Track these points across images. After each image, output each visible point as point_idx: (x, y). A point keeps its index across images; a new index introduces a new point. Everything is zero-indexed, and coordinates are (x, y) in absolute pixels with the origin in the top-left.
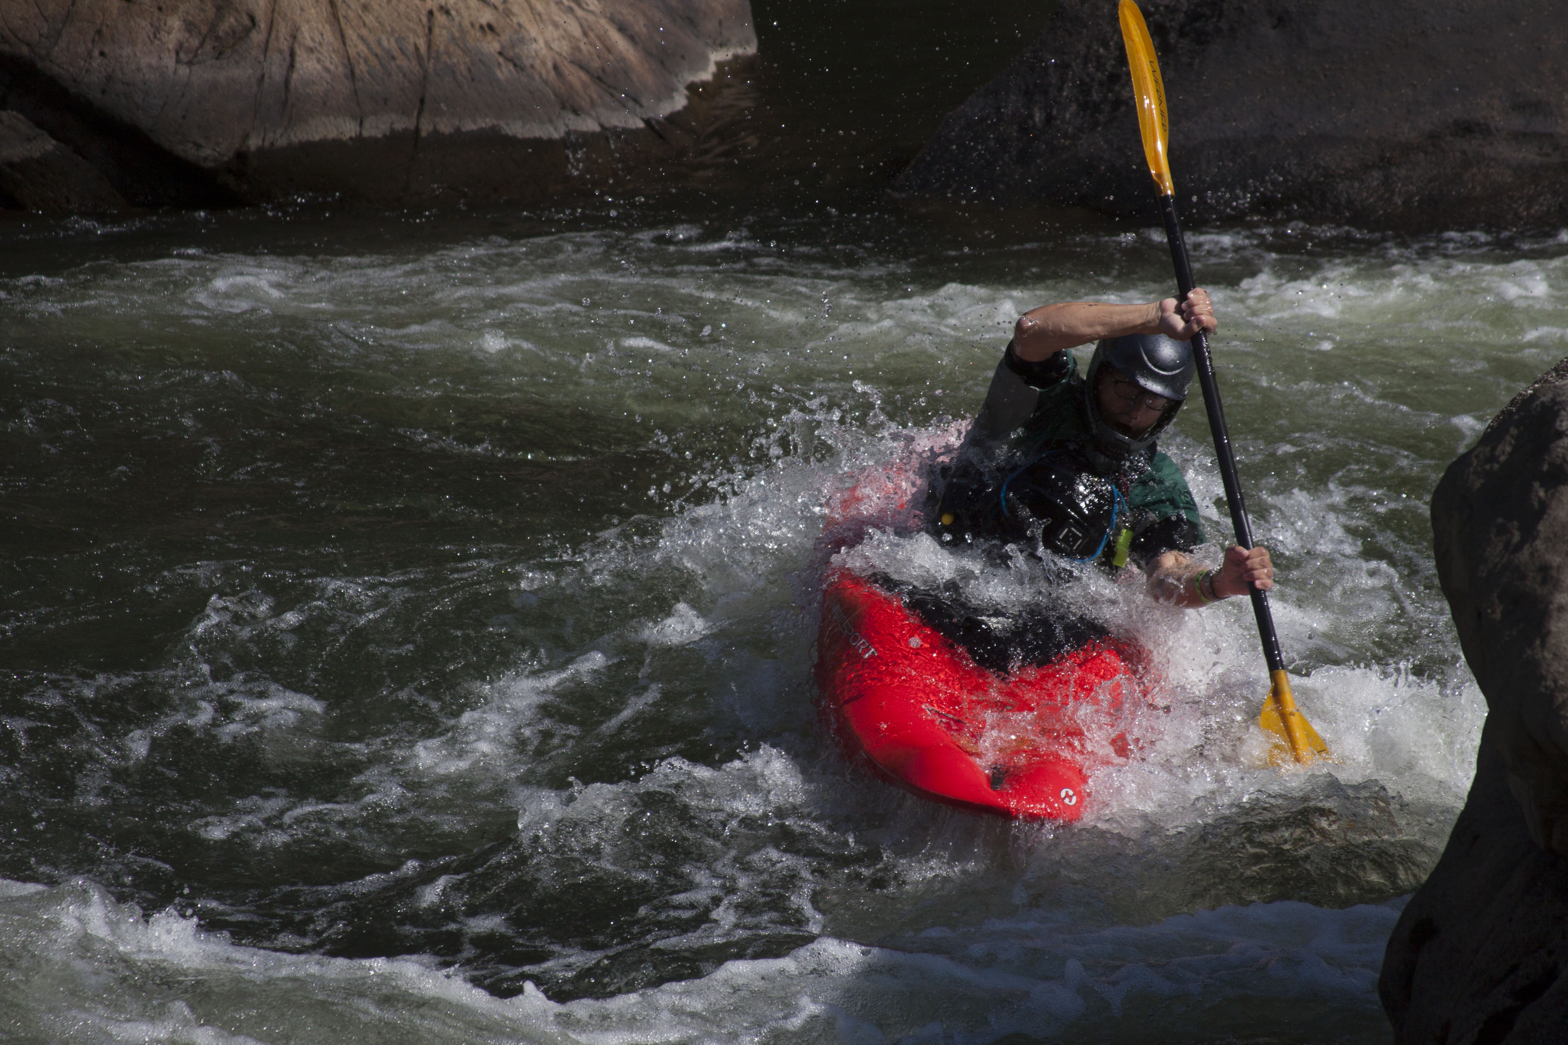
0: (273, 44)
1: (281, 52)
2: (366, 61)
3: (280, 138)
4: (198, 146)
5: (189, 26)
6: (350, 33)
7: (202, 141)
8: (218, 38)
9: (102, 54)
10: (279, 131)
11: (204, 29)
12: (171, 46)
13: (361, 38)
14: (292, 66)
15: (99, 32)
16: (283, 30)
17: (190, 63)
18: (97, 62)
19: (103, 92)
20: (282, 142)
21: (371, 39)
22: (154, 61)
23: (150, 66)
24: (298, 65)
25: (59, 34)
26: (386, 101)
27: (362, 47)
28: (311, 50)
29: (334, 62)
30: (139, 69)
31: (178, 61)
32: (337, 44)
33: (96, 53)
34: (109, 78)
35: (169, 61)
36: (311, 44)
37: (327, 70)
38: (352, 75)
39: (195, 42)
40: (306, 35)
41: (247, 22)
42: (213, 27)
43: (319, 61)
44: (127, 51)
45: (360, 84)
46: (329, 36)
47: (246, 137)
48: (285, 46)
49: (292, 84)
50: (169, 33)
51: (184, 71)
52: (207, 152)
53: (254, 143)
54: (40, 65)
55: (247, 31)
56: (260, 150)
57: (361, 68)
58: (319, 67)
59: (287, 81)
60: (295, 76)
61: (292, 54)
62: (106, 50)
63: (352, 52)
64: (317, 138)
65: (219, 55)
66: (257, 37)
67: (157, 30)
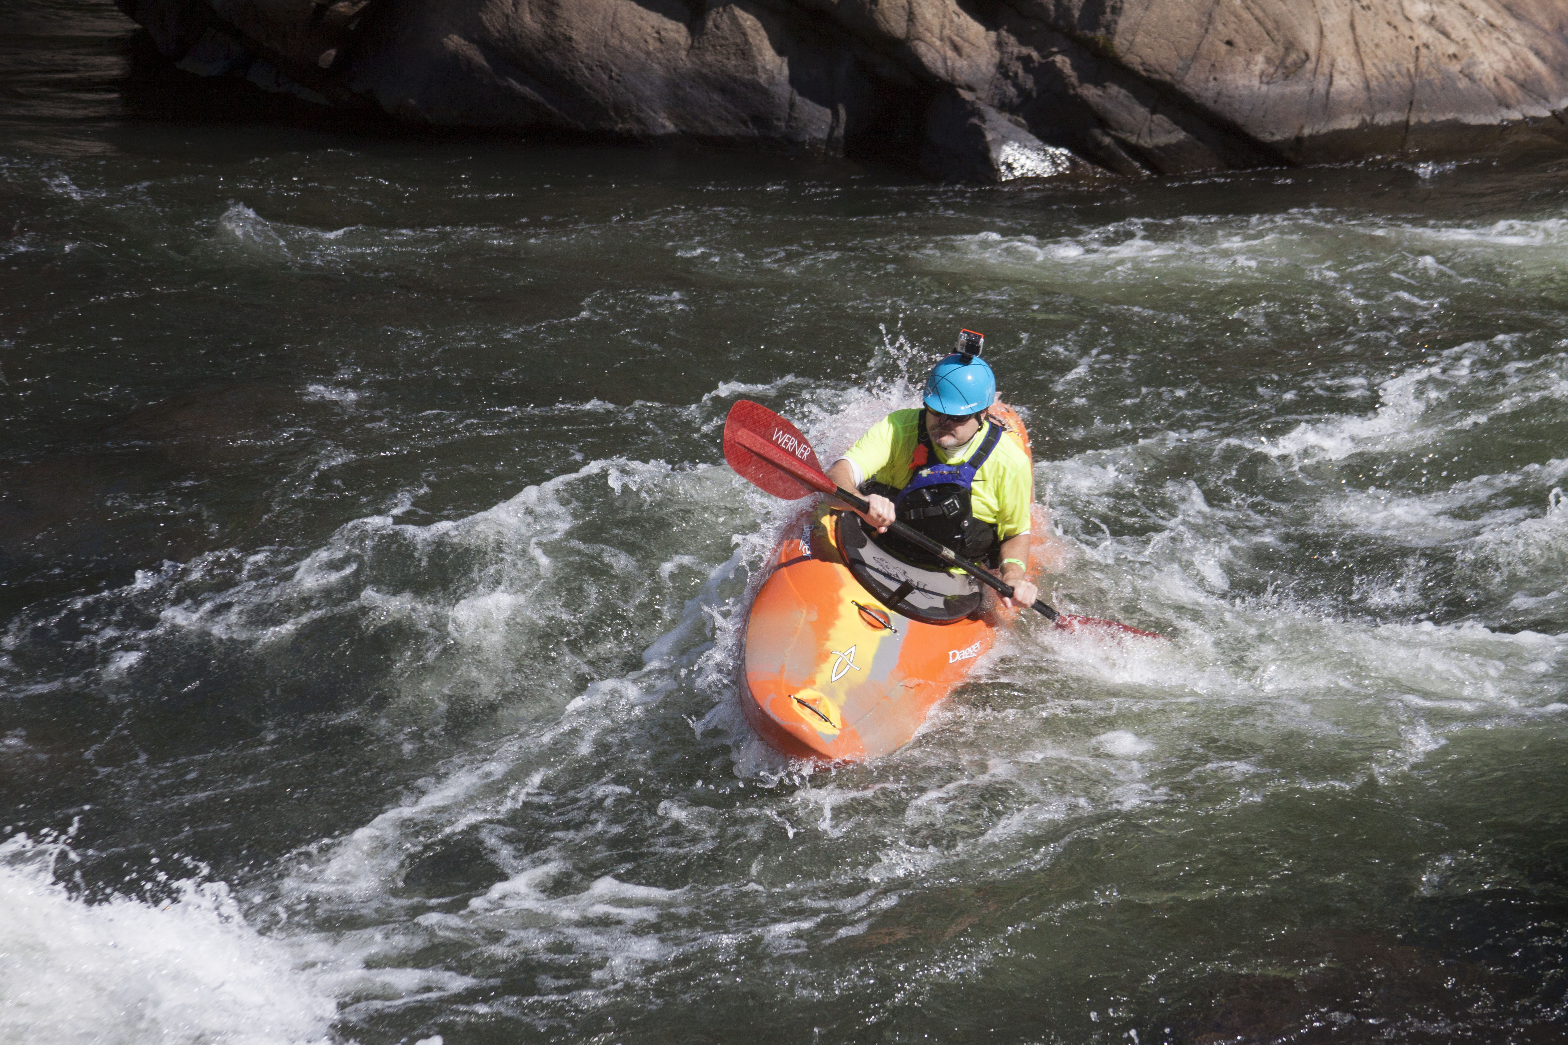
0: (1320, 70)
1: (1324, 75)
2: (1377, 79)
3: (1323, 128)
4: (1273, 134)
5: (1269, 61)
6: (1367, 62)
7: (1274, 131)
8: (1286, 67)
9: (1215, 79)
10: (1323, 124)
11: (1277, 62)
12: (1257, 73)
13: (1374, 64)
14: (1331, 83)
15: (1213, 65)
16: (1326, 61)
17: (1268, 83)
18: (1212, 84)
19: (1215, 102)
20: (1323, 131)
21: (1380, 65)
22: (1246, 82)
23: (1244, 86)
24: (1334, 83)
25: (1189, 67)
26: (1389, 103)
27: (1374, 71)
28: (1343, 73)
29: (1357, 80)
30: (1237, 88)
31: (1261, 82)
32: (1359, 69)
33: (1211, 78)
34: (1219, 93)
35: (1256, 82)
36: (1342, 69)
37: (1353, 85)
38: (1368, 88)
39: (1272, 70)
40: (1340, 64)
41: (1303, 56)
42: (1283, 61)
43: (1348, 79)
44: (1230, 77)
45: (1373, 94)
46: (1354, 65)
47: (1302, 128)
48: (1326, 70)
49: (1331, 95)
50: (1256, 65)
51: (1264, 88)
53: (1307, 132)
54: (1177, 87)
55: (1304, 62)
56: (1311, 136)
57: (1374, 84)
58: (1347, 83)
59: (1328, 93)
60: (1332, 90)
61: (1331, 76)
62: (1218, 76)
63: (1368, 73)
64: (1346, 127)
65: (1286, 77)
66: (1310, 66)
67: (1248, 63)
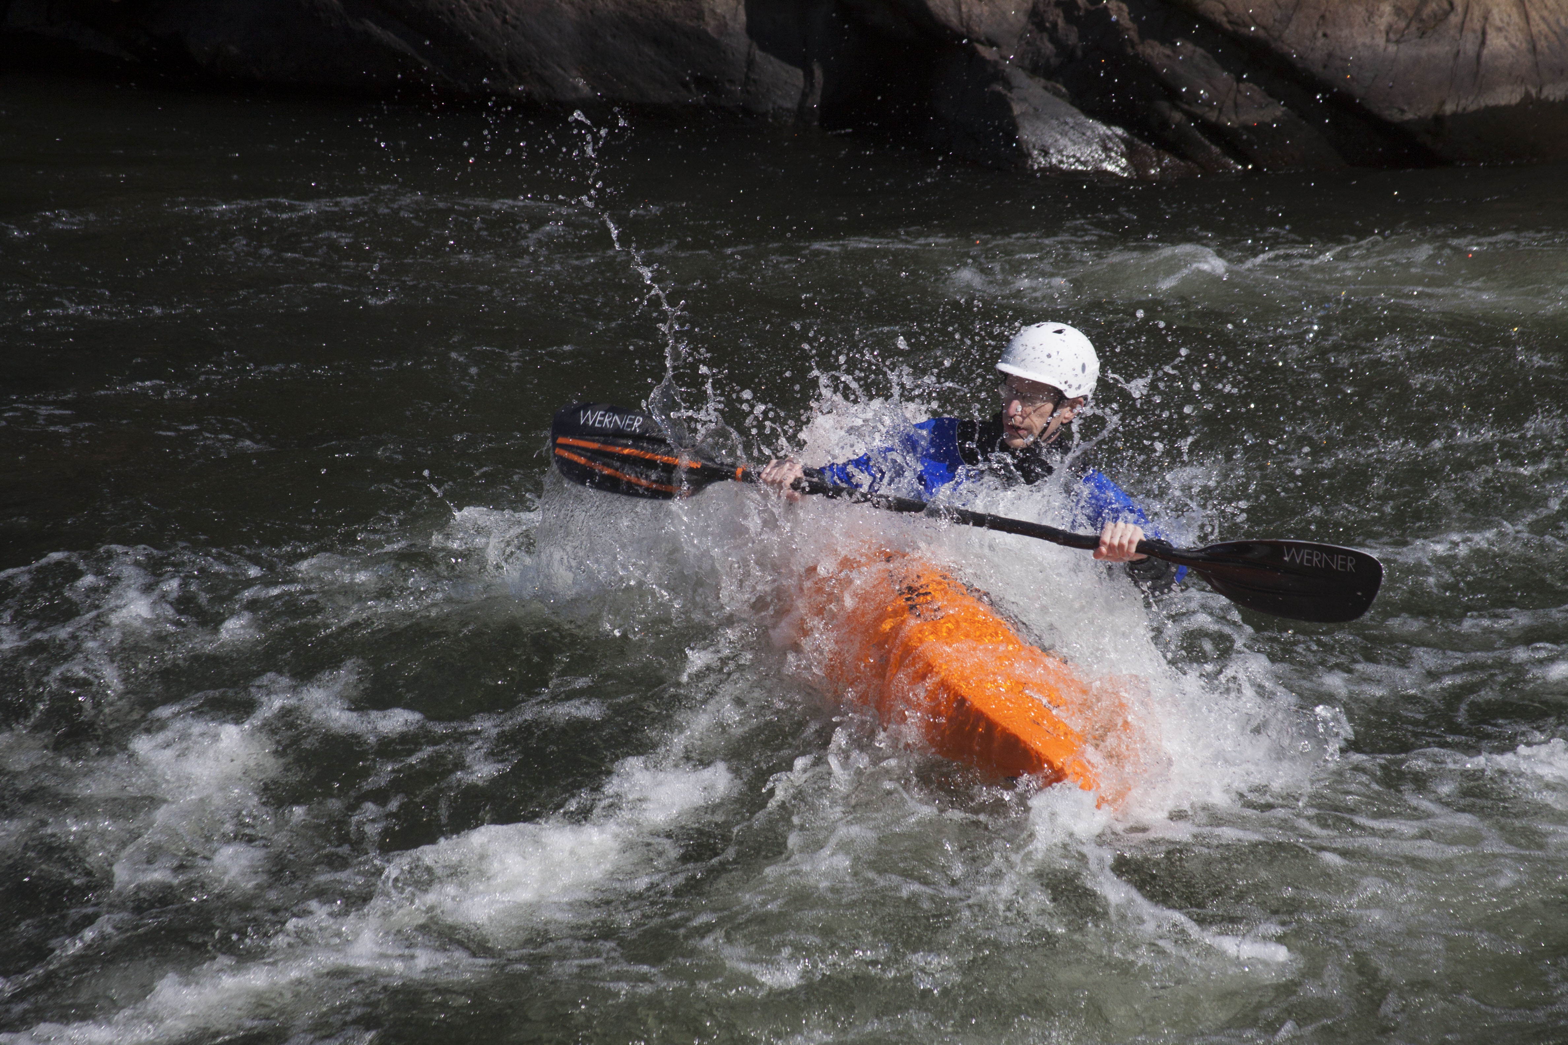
0: (1468, 24)
1: (1474, 31)
2: (1546, 37)
3: (1472, 104)
5: (1398, 11)
6: (1533, 14)
7: (1404, 107)
8: (1422, 21)
9: (1325, 35)
10: (1471, 98)
11: (1410, 13)
12: (1382, 28)
13: (1543, 18)
14: (1483, 43)
15: (1323, 17)
16: (1477, 12)
17: (1398, 42)
18: (1320, 42)
19: (1325, 66)
21: (1551, 19)
22: (1368, 41)
24: (1488, 42)
25: (1290, 19)
26: (1562, 71)
27: (1543, 27)
28: (1500, 29)
30: (1355, 48)
31: (1388, 40)
32: (1522, 24)
33: (1320, 34)
34: (1330, 55)
35: (1381, 41)
36: (1498, 23)
37: (1513, 46)
38: (1534, 50)
39: (1402, 24)
40: (1496, 16)
41: (1446, 6)
42: (1418, 11)
43: (1506, 38)
44: (1345, 32)
45: (1540, 58)
46: (1516, 18)
47: (1442, 103)
48: (1477, 26)
49: (1483, 59)
50: (1381, 17)
51: (1392, 48)
52: (1409, 116)
53: (1449, 108)
54: (1273, 45)
55: (1447, 14)
56: (1454, 114)
57: (1542, 44)
58: (1506, 43)
59: (1479, 56)
60: (1485, 52)
61: (1484, 33)
62: (1329, 32)
63: (1534, 30)
64: (1503, 103)
65: (1422, 34)
66: (1455, 19)
67: (1371, 14)
